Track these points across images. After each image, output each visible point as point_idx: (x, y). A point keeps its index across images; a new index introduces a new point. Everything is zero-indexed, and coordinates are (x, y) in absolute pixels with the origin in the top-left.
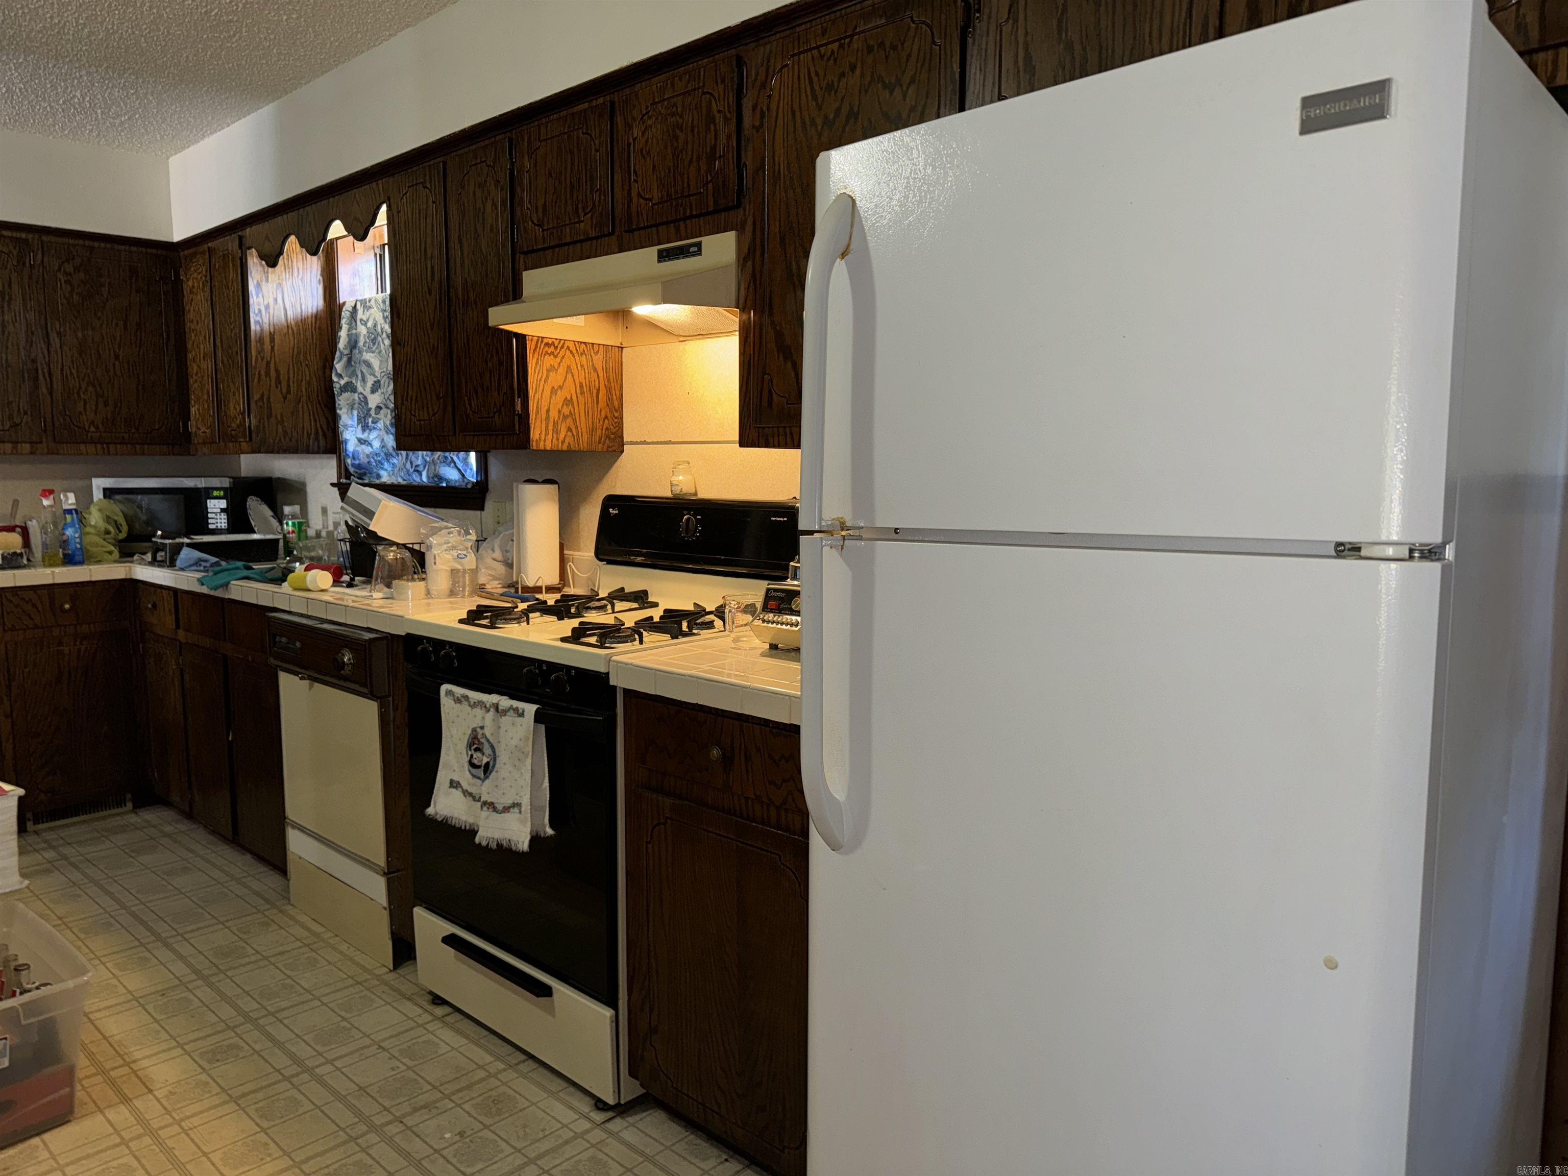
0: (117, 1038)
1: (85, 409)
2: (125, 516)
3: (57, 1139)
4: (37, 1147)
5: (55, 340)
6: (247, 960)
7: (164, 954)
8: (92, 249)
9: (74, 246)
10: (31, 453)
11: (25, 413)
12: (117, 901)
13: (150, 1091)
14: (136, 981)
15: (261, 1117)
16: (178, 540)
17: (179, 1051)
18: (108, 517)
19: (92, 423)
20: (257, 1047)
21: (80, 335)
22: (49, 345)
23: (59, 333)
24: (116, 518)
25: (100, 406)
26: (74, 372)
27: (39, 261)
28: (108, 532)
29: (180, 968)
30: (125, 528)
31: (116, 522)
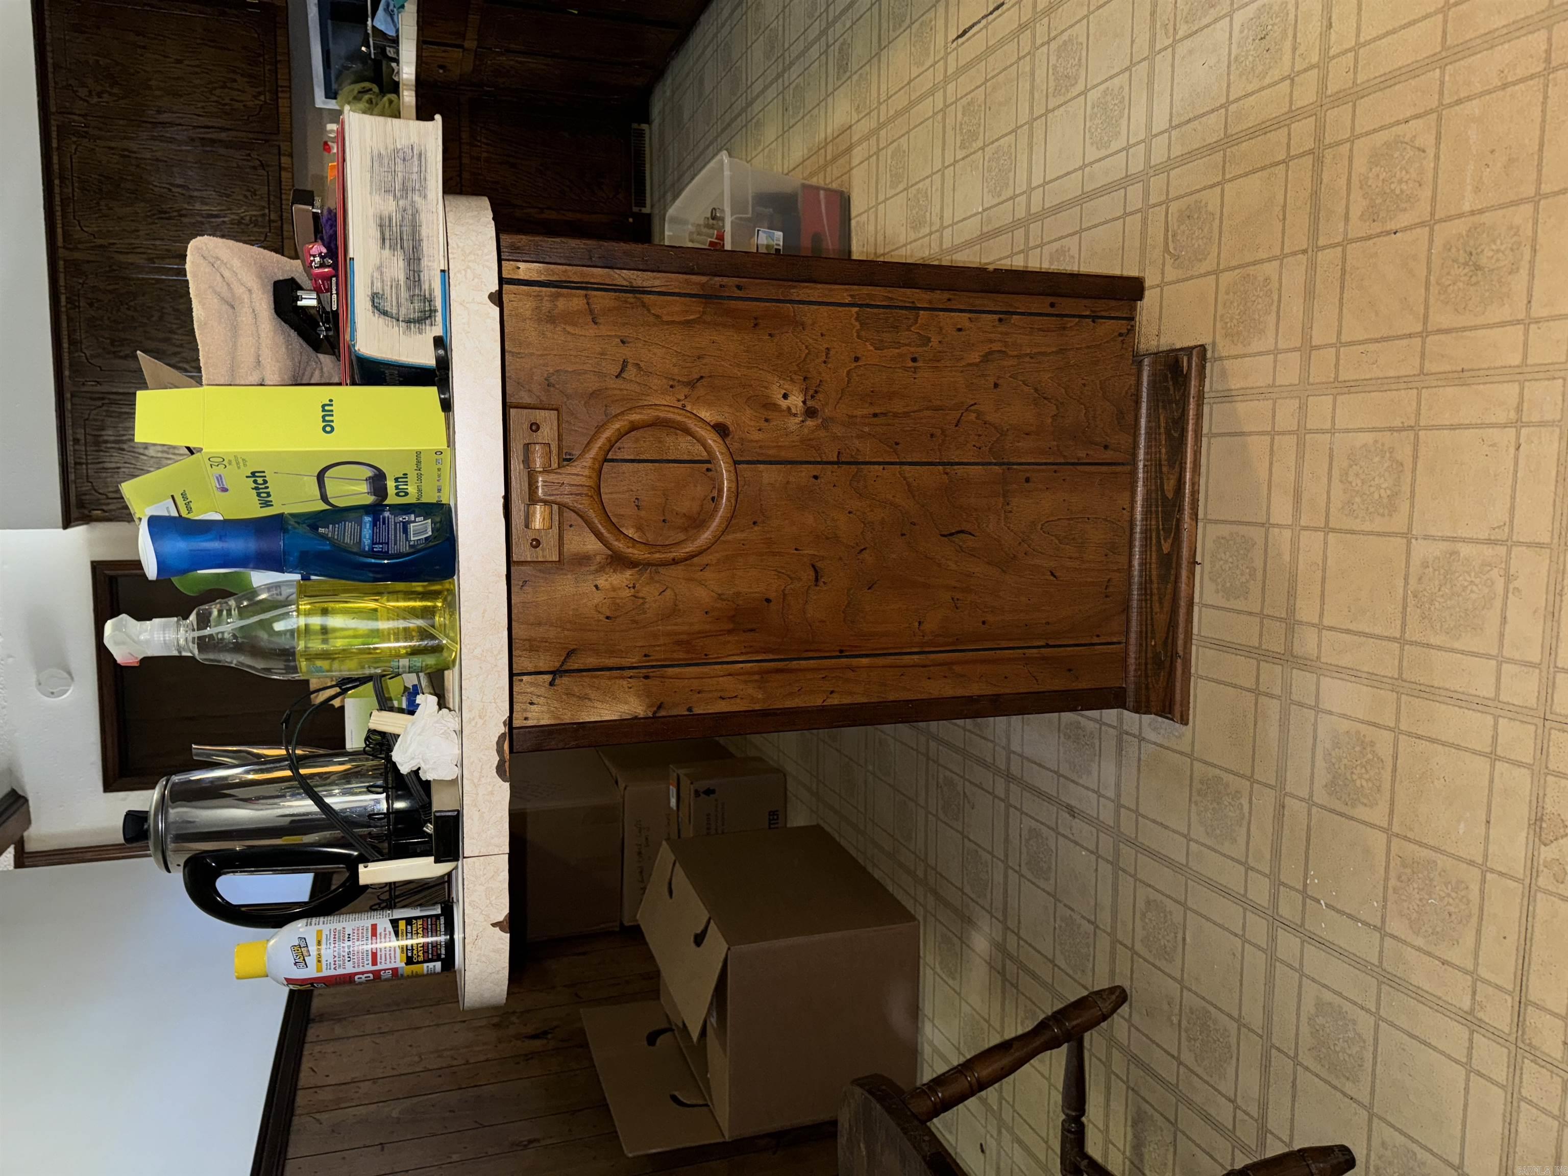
0: (806, 151)
1: (242, 101)
2: (356, 82)
3: (857, 207)
4: (858, 222)
5: (164, 117)
6: (780, 28)
7: (757, 106)
8: (56, 66)
9: (56, 83)
10: (291, 155)
11: (249, 155)
12: (711, 143)
13: (850, 127)
14: (770, 132)
15: (900, 26)
16: (370, 31)
17: (830, 100)
18: (355, 98)
19: (255, 97)
20: (848, 25)
21: (158, 93)
22: (172, 124)
23: (159, 112)
24: (356, 92)
25: (235, 85)
26: (200, 105)
27: (81, 119)
28: (370, 101)
29: (771, 93)
30: (367, 85)
31: (359, 92)
